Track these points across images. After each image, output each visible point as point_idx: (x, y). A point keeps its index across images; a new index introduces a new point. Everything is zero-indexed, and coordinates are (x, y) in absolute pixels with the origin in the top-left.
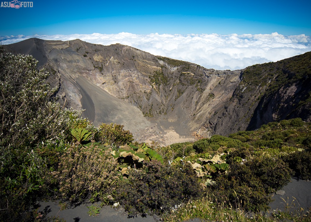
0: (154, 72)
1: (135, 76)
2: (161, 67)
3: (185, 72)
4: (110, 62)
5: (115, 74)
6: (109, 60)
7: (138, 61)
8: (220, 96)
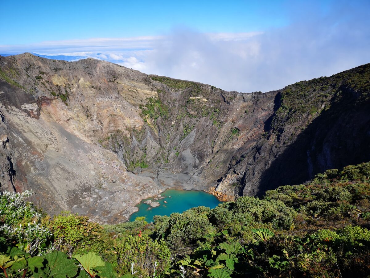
0: (147, 98)
1: (119, 105)
2: (157, 91)
3: (194, 98)
4: (78, 86)
5: (87, 105)
6: (77, 83)
7: (123, 83)
8: (248, 131)
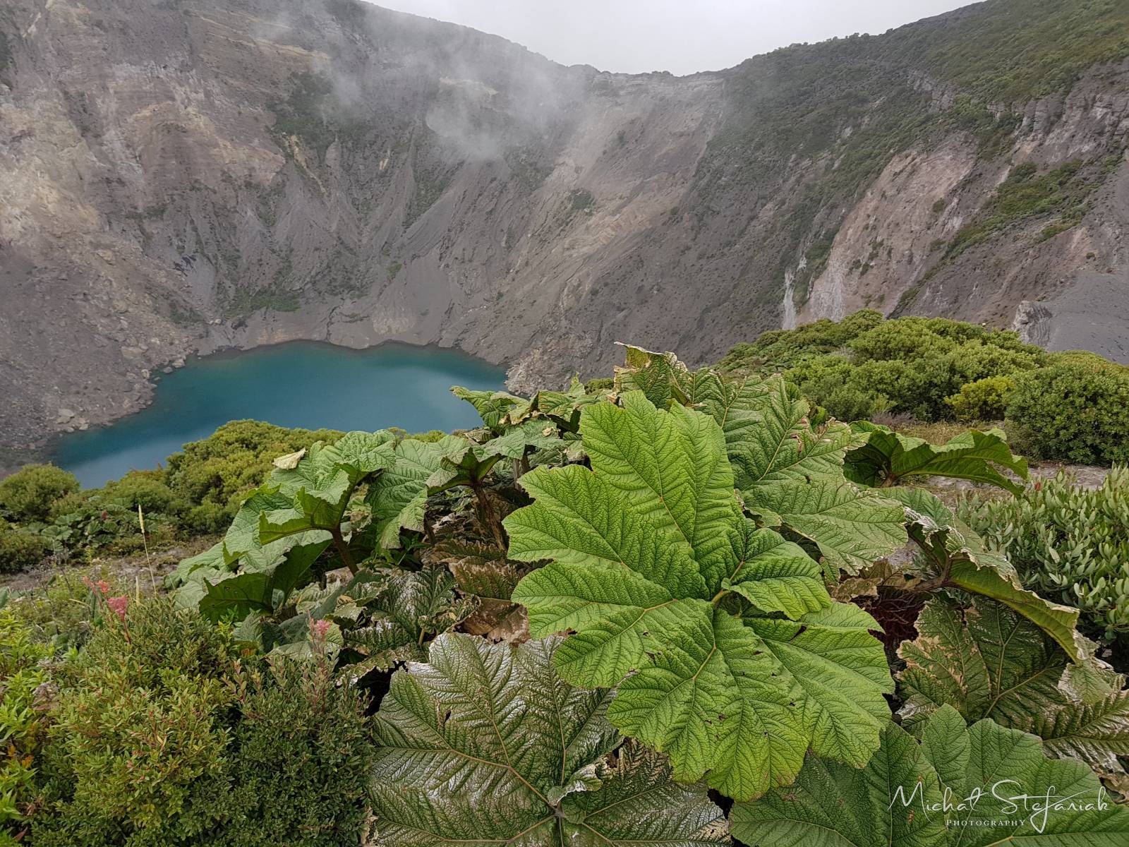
0: (294, 75)
2: (329, 52)
3: (453, 82)
7: (205, 16)
8: (622, 201)
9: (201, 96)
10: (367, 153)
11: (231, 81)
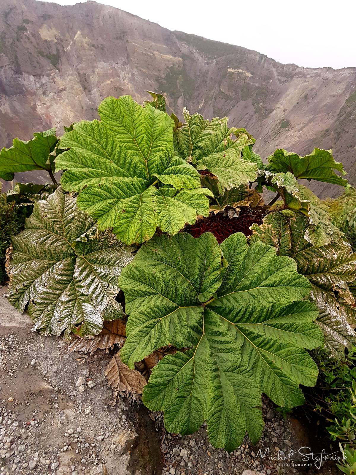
0: (168, 67)
1: (127, 75)
2: (182, 57)
3: (233, 71)
4: (74, 43)
5: (85, 72)
6: (72, 38)
7: (134, 42)
8: (303, 125)
9: (130, 75)
10: (194, 101)
11: (142, 70)
